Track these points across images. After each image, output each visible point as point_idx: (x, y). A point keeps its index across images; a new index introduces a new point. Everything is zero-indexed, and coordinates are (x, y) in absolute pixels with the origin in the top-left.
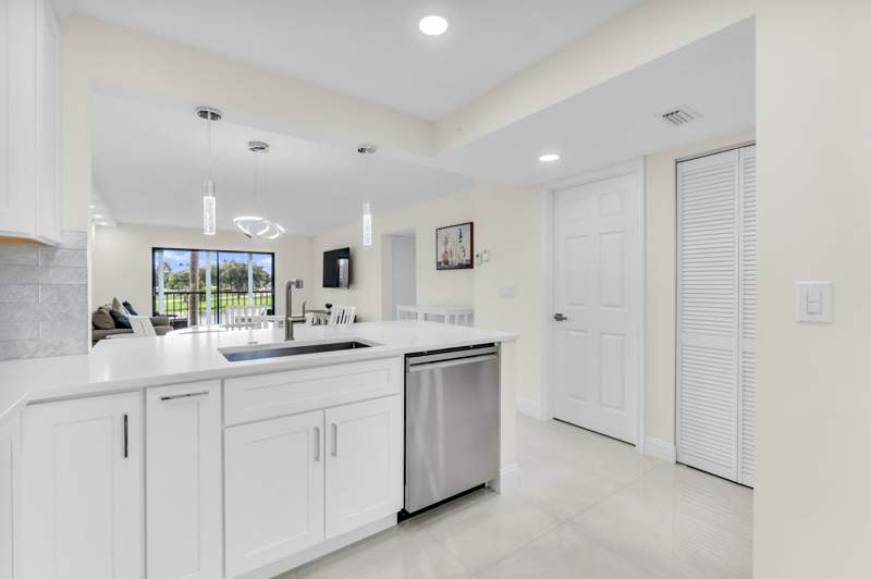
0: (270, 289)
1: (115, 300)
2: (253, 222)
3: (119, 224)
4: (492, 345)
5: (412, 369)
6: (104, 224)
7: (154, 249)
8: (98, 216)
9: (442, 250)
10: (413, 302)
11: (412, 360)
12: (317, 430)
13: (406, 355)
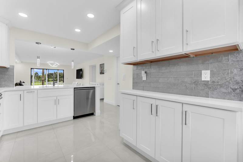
0: (62, 79)
1: (20, 81)
2: (52, 63)
3: (22, 62)
4: (94, 87)
5: (75, 91)
6: (18, 62)
7: (31, 69)
8: (16, 60)
9: (101, 70)
10: (95, 82)
11: (75, 89)
12: (55, 100)
13: (74, 88)
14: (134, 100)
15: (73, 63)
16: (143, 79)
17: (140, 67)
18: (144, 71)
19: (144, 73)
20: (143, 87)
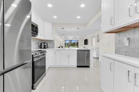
1: (61, 46)
7: (65, 40)
12: (68, 56)
13: (77, 50)
14: (112, 63)
15: (78, 36)
16: (126, 45)
17: (122, 34)
18: (126, 37)
19: (127, 39)
20: (126, 52)
